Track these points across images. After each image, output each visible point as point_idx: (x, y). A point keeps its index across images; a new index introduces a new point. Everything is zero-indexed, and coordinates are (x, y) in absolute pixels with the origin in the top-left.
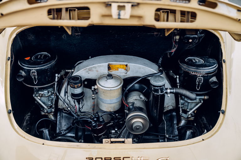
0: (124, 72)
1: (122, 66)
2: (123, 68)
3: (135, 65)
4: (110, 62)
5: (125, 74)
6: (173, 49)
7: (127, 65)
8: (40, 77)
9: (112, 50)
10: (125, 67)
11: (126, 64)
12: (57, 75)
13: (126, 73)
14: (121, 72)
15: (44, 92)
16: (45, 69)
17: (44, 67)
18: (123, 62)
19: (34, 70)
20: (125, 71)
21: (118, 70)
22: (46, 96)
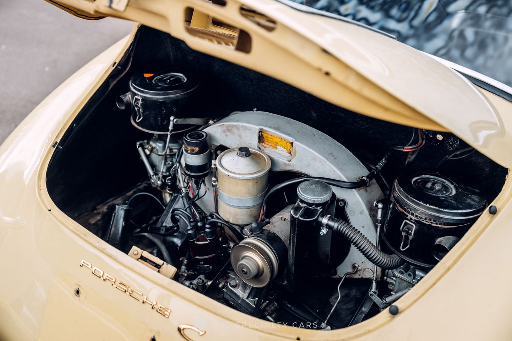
0: (287, 157)
1: (284, 143)
2: (285, 147)
3: (305, 149)
4: (266, 127)
5: (288, 162)
6: (409, 146)
7: (292, 144)
8: (148, 113)
9: (315, 113)
10: (289, 145)
11: (292, 142)
12: (172, 118)
13: (290, 161)
14: (281, 155)
15: (157, 145)
16: (158, 102)
17: (157, 97)
18: (290, 135)
19: (140, 96)
20: (289, 155)
21: (276, 148)
22: (160, 154)
